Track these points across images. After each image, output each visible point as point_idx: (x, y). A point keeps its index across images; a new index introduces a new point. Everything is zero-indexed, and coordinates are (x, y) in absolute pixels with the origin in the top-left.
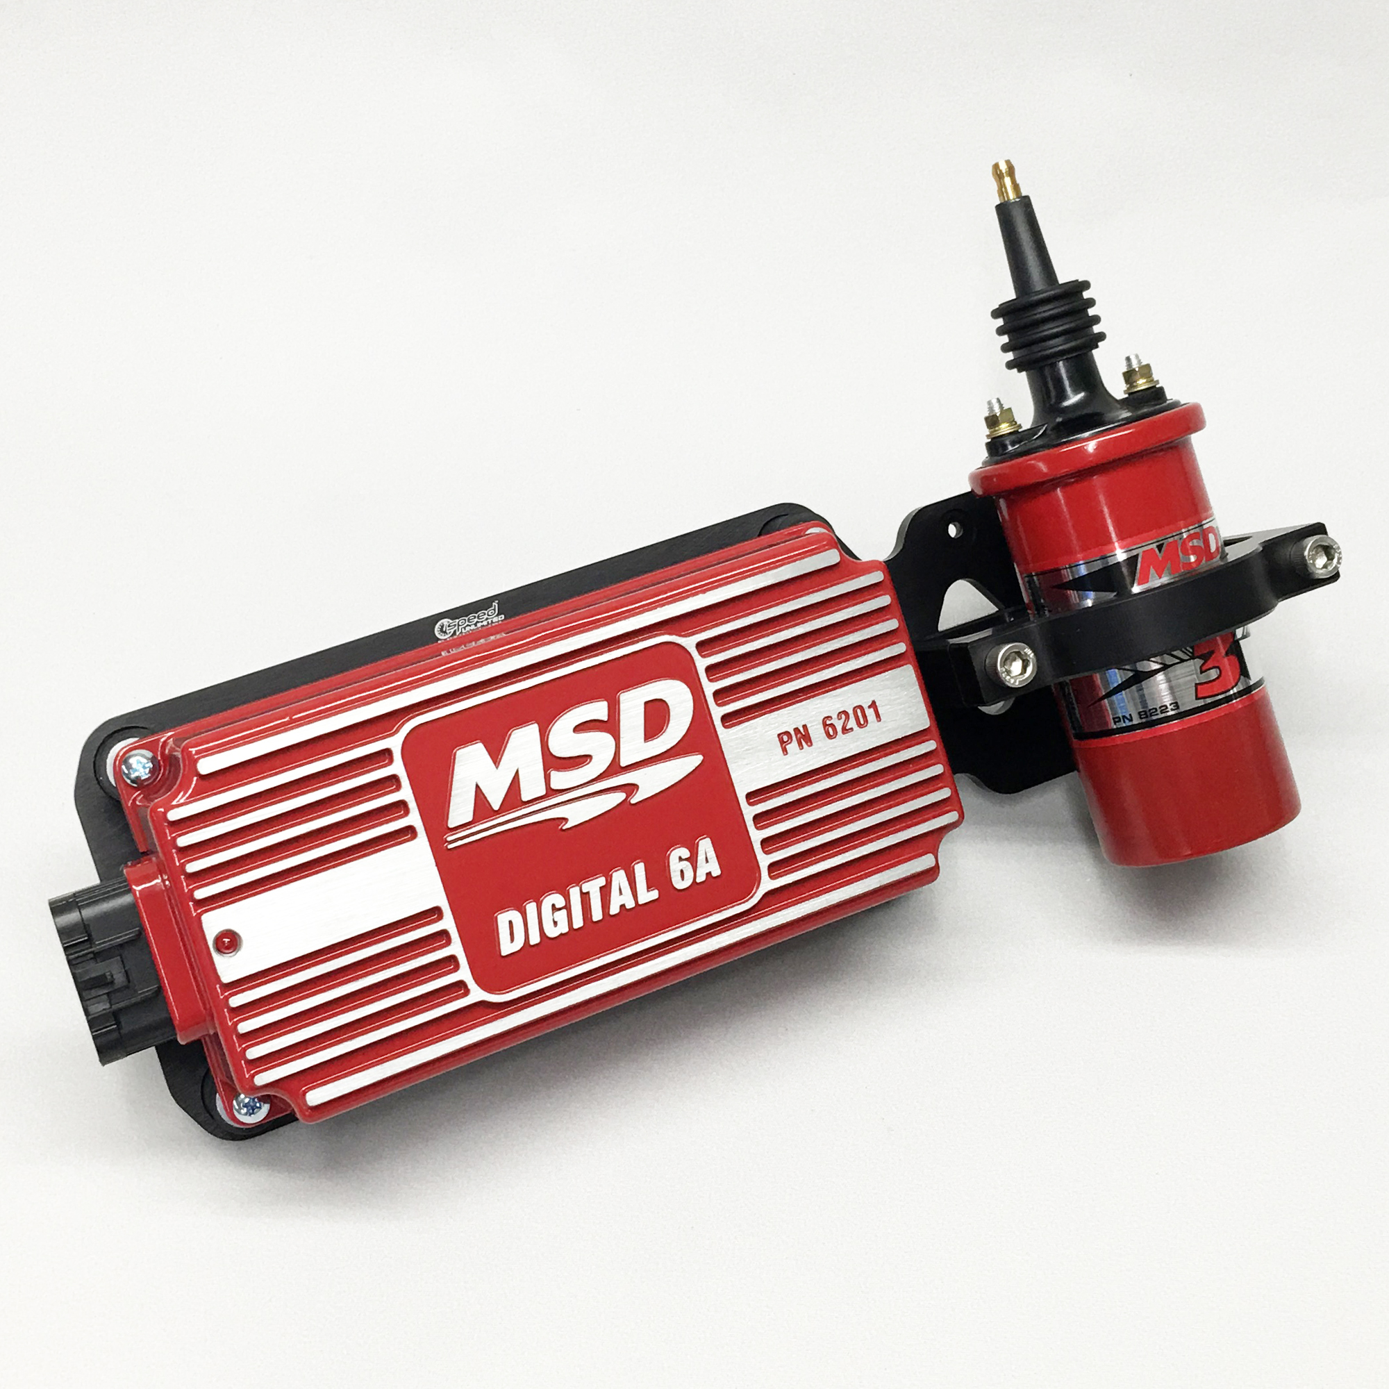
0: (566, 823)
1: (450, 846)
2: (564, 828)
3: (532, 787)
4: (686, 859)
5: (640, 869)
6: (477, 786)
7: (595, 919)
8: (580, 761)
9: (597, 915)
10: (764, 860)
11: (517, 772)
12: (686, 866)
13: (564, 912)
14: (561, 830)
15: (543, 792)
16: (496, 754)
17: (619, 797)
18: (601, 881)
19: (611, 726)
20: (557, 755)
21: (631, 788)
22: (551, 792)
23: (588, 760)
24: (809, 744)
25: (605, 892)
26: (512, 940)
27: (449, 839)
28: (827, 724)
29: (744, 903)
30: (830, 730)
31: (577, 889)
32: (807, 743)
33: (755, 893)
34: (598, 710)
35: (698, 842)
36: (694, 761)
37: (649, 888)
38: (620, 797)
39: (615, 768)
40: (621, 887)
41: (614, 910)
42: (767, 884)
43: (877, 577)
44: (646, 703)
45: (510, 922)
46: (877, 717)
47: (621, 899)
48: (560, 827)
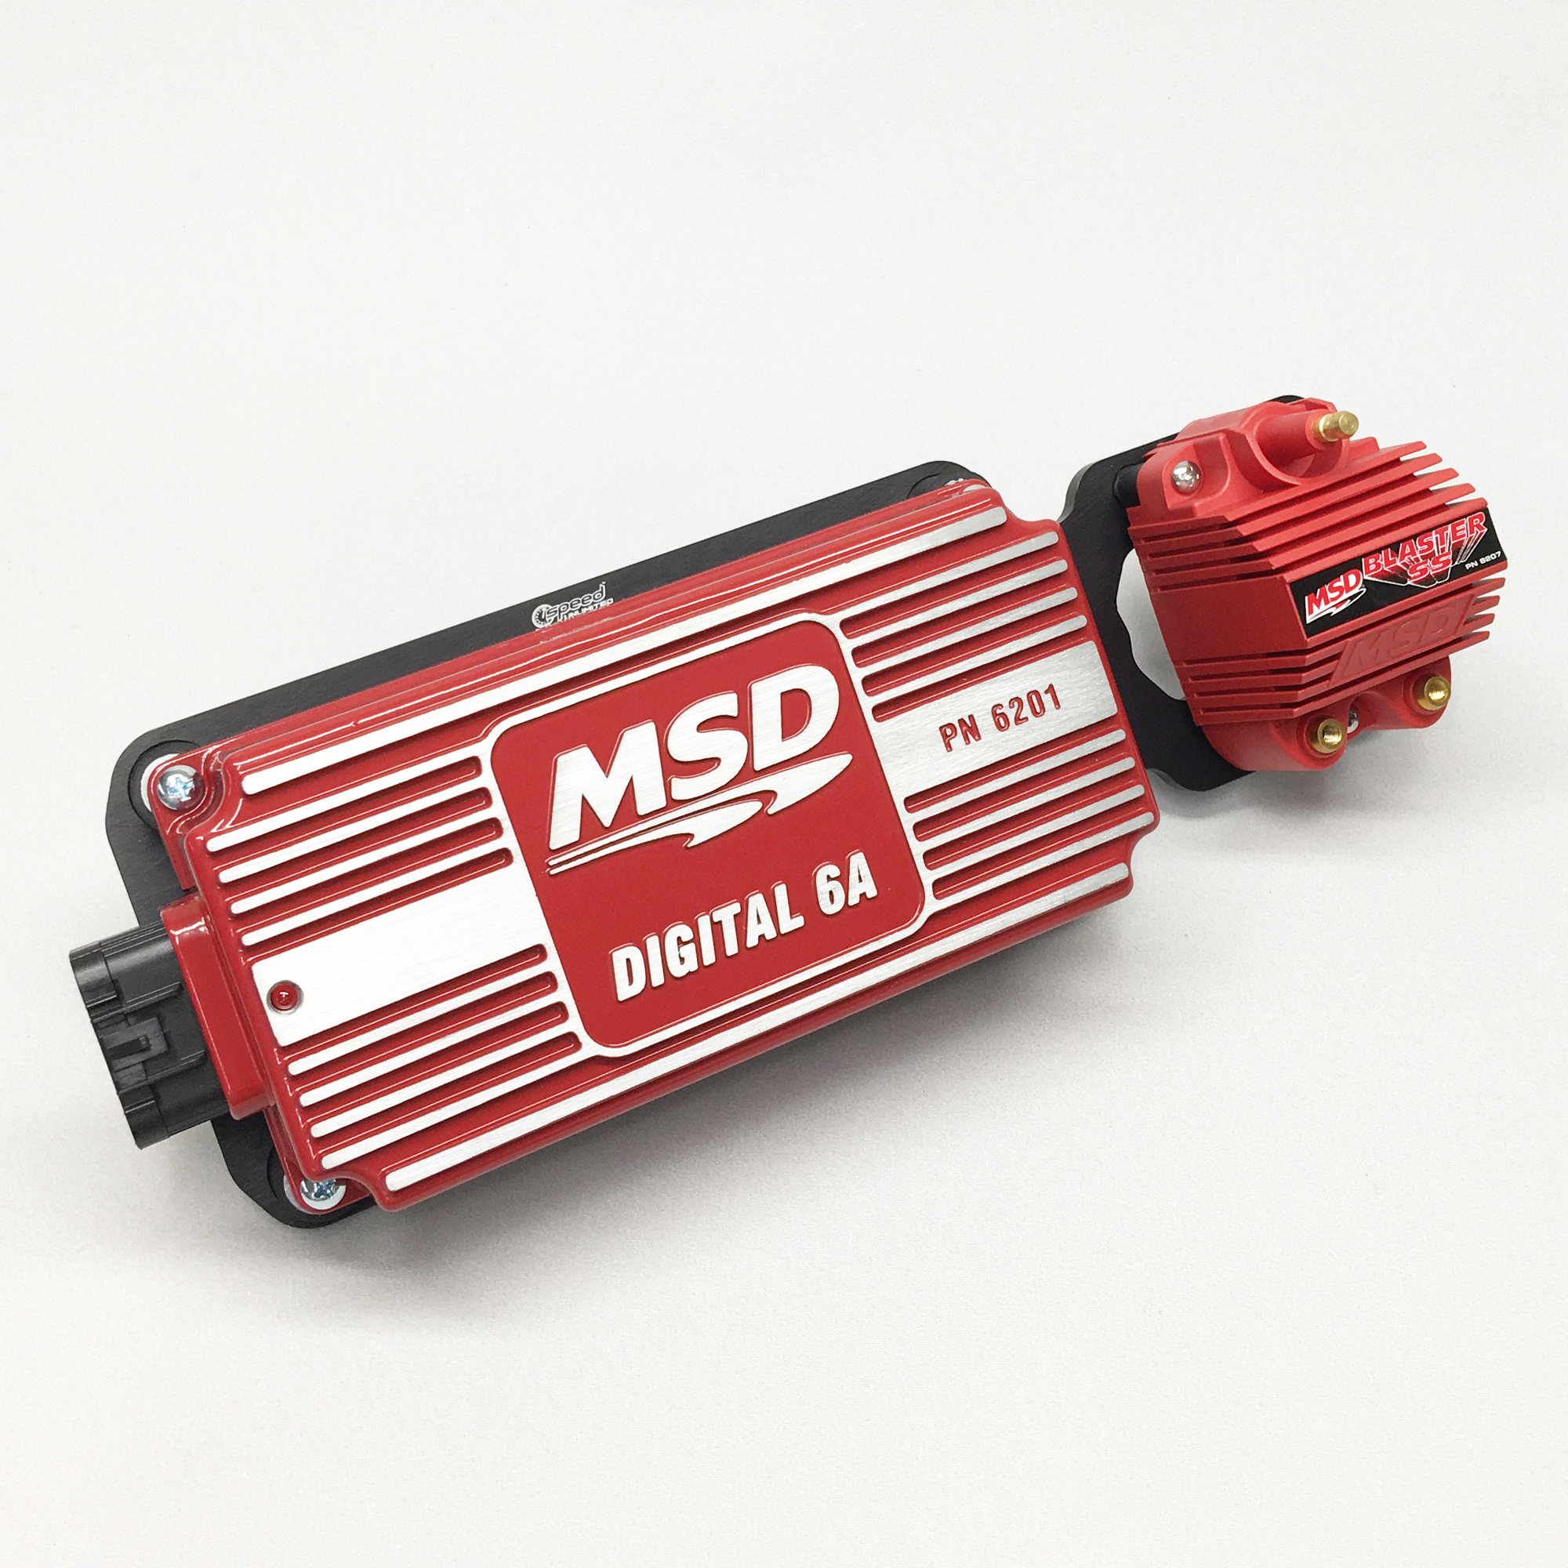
0: (692, 839)
1: (553, 872)
2: (689, 846)
3: (649, 799)
4: (835, 879)
5: (781, 892)
6: (584, 798)
7: (729, 954)
8: (708, 764)
9: (732, 948)
10: (928, 877)
11: (631, 780)
12: (837, 887)
13: (692, 945)
14: (686, 848)
15: (664, 804)
16: (605, 761)
17: (753, 807)
18: (736, 908)
19: (742, 722)
20: (679, 759)
21: (768, 796)
22: (672, 803)
23: (716, 765)
24: (977, 738)
25: (741, 920)
26: (631, 981)
27: (552, 863)
28: (997, 714)
29: (905, 928)
30: (1001, 720)
31: (707, 917)
32: (974, 737)
33: (918, 917)
34: (726, 704)
35: (849, 858)
36: (840, 762)
37: (792, 914)
38: (755, 806)
39: (748, 772)
40: (760, 914)
41: (752, 941)
42: (933, 905)
43: (1050, 538)
44: (782, 694)
45: (628, 961)
46: (1055, 705)
47: (760, 928)
48: (684, 845)
